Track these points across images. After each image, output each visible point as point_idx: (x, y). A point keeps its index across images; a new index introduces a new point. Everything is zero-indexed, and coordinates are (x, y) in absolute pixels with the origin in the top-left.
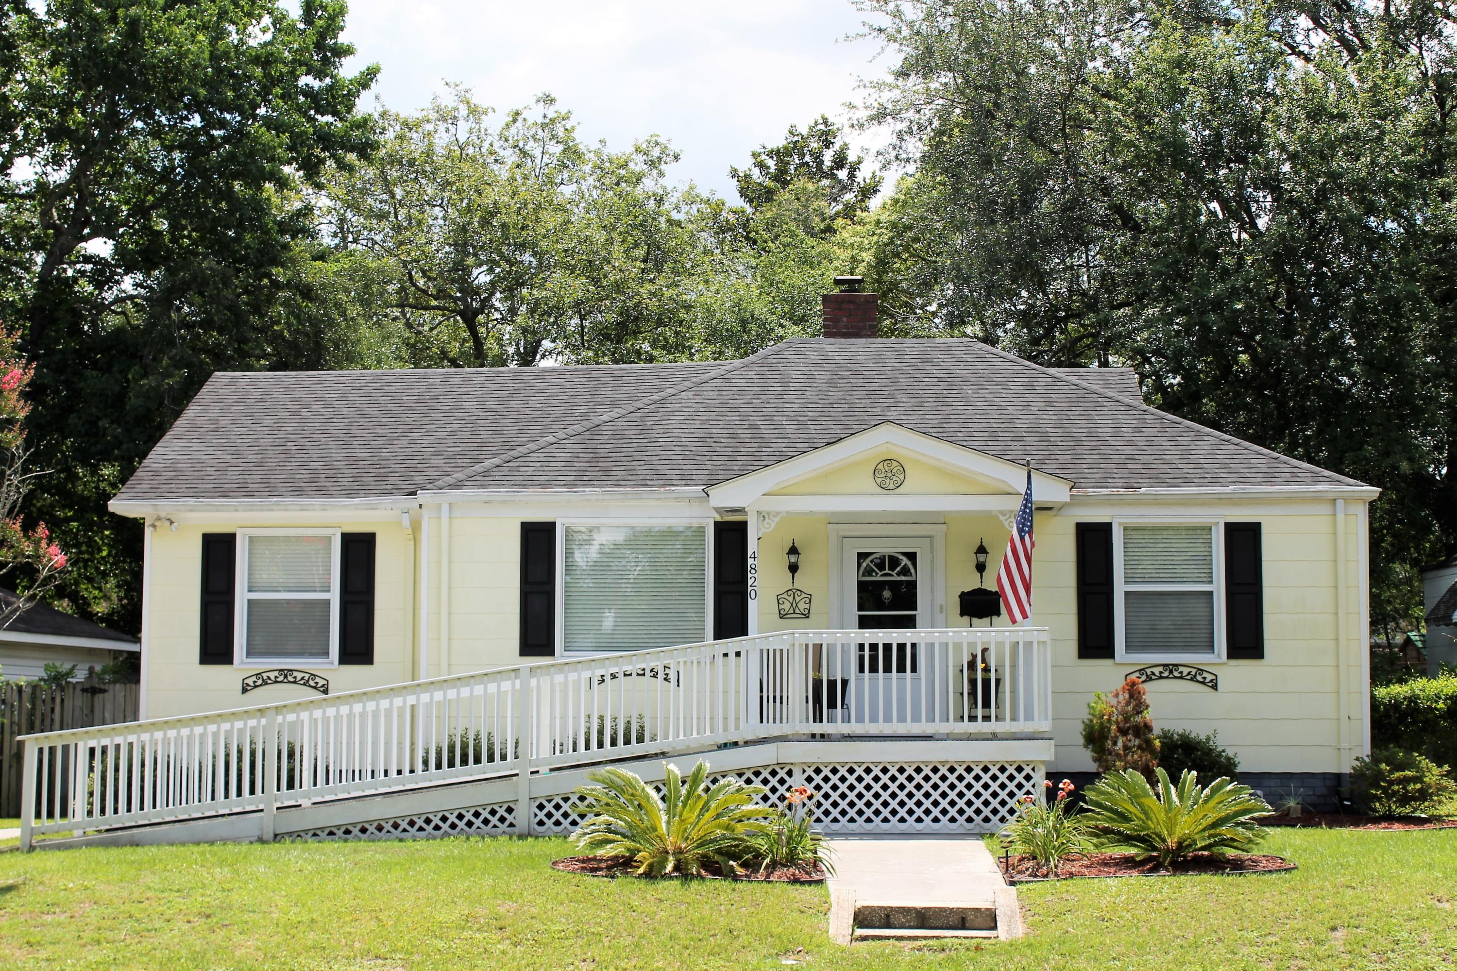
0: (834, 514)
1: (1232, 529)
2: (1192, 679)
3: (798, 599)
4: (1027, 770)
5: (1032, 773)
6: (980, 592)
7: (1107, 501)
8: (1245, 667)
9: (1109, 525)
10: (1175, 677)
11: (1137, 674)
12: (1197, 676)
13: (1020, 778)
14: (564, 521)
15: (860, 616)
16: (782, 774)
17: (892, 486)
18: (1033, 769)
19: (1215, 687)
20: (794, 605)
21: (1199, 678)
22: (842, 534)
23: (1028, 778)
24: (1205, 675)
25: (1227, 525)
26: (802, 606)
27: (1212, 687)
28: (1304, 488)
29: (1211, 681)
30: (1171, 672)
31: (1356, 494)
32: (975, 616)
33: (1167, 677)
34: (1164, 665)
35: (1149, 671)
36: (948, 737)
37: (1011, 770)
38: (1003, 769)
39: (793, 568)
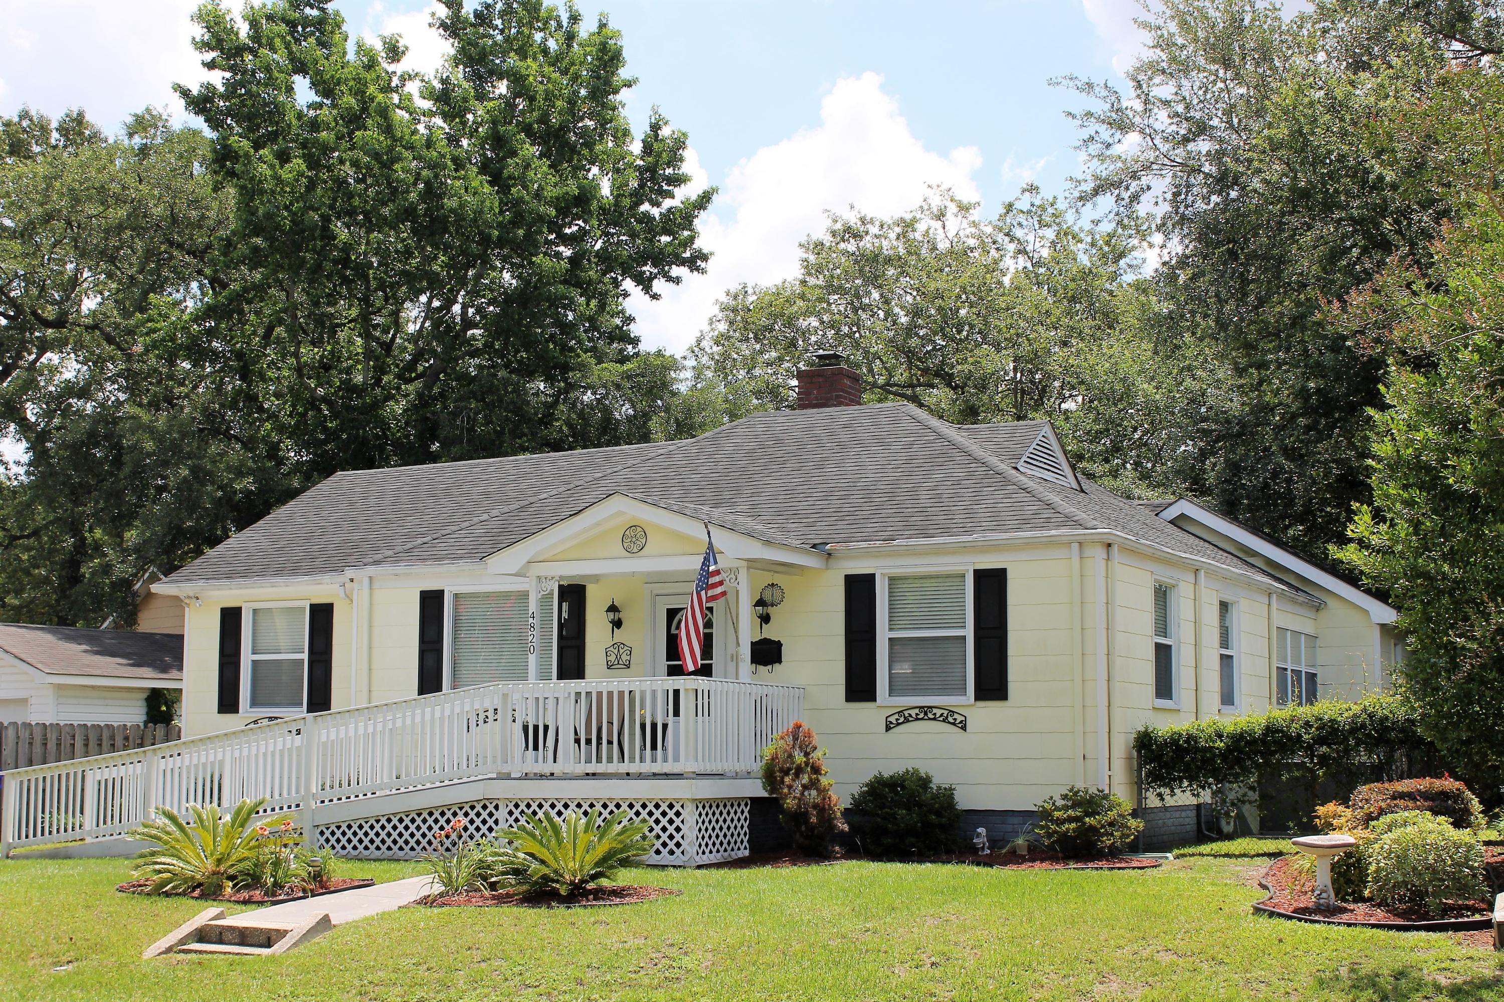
0: (649, 574)
1: (979, 575)
2: (944, 721)
3: (621, 651)
4: (677, 807)
5: (681, 810)
6: (765, 642)
7: (867, 554)
8: (992, 708)
9: (873, 576)
10: (930, 719)
11: (896, 716)
12: (950, 718)
13: (671, 814)
14: (451, 588)
15: (669, 666)
16: (491, 808)
17: (635, 550)
18: (682, 806)
19: (964, 728)
20: (618, 657)
21: (950, 719)
22: (656, 592)
23: (678, 814)
24: (956, 716)
25: (976, 572)
26: (625, 657)
27: (961, 728)
28: (1038, 533)
29: (961, 722)
30: (926, 714)
31: (1087, 537)
32: (760, 664)
33: (922, 719)
34: (920, 707)
35: (906, 713)
36: (640, 776)
37: (664, 807)
38: (657, 806)
39: (617, 624)
